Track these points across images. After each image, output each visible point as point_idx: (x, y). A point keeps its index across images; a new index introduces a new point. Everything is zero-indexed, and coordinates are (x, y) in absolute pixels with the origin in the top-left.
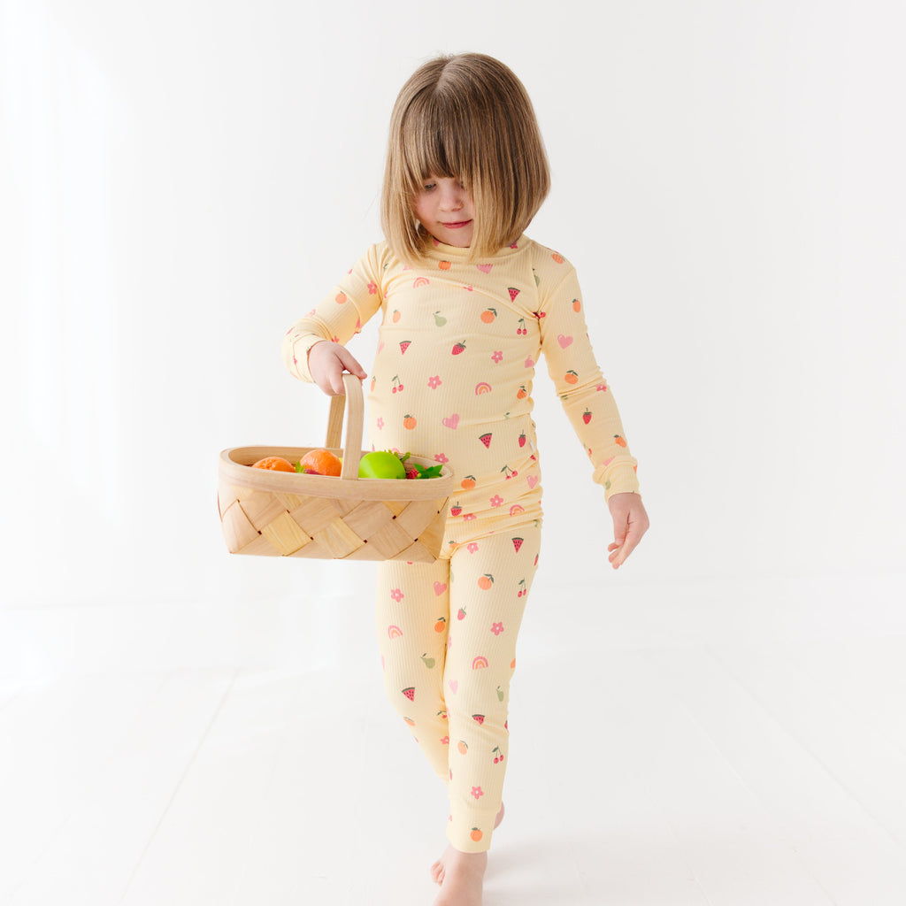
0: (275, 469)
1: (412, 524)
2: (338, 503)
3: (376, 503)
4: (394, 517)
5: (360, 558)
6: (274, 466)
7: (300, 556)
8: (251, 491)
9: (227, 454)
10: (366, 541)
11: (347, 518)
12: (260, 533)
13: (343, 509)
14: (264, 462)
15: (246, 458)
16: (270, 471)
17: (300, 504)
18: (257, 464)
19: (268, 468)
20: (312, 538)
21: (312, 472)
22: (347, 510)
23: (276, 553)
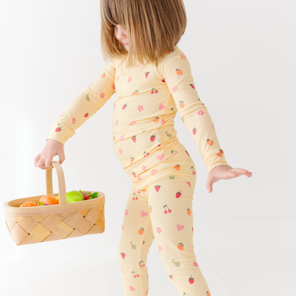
0: (30, 206)
1: (92, 218)
2: (60, 215)
3: (76, 212)
4: (84, 217)
5: (73, 237)
6: (29, 205)
7: (47, 241)
8: (22, 217)
9: (7, 204)
10: (74, 229)
11: (65, 221)
12: (29, 234)
13: (63, 217)
14: (24, 204)
15: (16, 204)
16: (28, 207)
17: (44, 219)
18: (22, 206)
19: (27, 206)
20: (51, 232)
21: (46, 205)
22: (64, 217)
23: (37, 242)
